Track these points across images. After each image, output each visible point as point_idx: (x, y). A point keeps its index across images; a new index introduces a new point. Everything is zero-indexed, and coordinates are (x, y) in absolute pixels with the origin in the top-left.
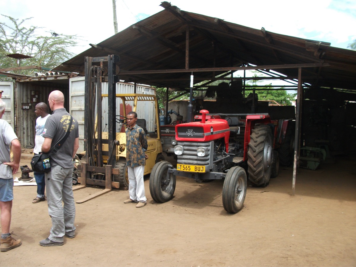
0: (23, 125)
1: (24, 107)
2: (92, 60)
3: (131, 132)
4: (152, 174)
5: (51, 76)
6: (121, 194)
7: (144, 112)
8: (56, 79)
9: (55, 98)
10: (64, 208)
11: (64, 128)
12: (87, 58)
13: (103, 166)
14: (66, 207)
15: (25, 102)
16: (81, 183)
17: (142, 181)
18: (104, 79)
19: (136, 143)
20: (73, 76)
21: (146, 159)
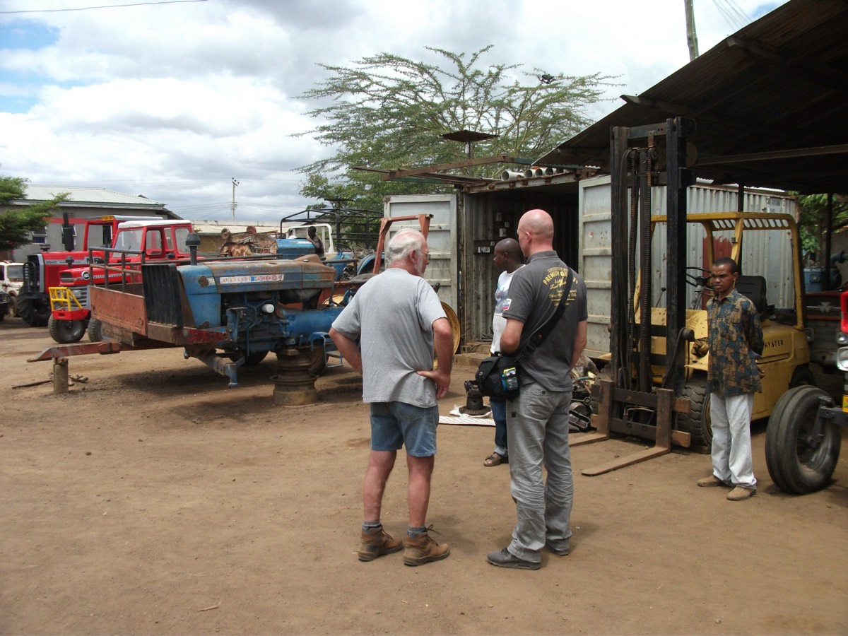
0: (477, 289)
1: (479, 248)
2: (627, 133)
3: (720, 308)
4: (774, 418)
5: (537, 176)
6: (693, 461)
7: (766, 259)
8: (548, 184)
9: (533, 227)
10: (548, 483)
11: (552, 296)
12: (616, 129)
13: (651, 390)
14: (551, 482)
15: (481, 238)
16: (598, 429)
17: (745, 433)
18: (657, 177)
19: (734, 337)
20: (588, 175)
21: (761, 377)
